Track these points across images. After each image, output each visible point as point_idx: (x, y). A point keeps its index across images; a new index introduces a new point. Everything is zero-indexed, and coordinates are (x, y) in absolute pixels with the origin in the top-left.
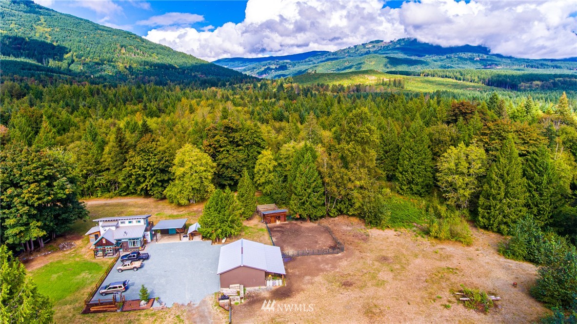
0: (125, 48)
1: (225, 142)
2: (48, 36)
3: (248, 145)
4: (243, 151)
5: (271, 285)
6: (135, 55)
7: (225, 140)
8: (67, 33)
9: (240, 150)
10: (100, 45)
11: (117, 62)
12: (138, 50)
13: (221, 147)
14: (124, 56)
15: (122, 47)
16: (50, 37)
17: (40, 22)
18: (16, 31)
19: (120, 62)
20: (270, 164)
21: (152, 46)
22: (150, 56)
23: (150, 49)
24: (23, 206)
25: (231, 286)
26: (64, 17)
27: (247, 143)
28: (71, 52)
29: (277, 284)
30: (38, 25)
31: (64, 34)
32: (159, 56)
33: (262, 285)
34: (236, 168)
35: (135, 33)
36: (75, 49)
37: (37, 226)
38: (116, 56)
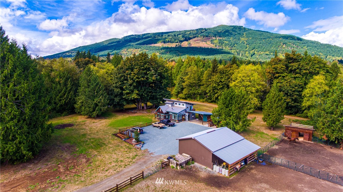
0: (286, 44)
1: (282, 69)
2: (245, 42)
3: (306, 73)
4: (300, 79)
5: (218, 171)
6: (291, 48)
7: (282, 67)
8: (255, 40)
9: (297, 77)
10: (271, 44)
11: (279, 53)
12: (294, 45)
13: (277, 73)
14: (284, 49)
15: (284, 44)
16: (246, 43)
17: (243, 36)
18: (232, 41)
19: (280, 53)
20: (319, 88)
21: (305, 42)
22: (302, 48)
23: (303, 44)
24: (131, 80)
25: (184, 154)
26: (255, 31)
27: (304, 71)
28: (255, 49)
29: (223, 174)
30: (242, 37)
31: (253, 40)
32: (309, 48)
33: (209, 167)
34: (288, 92)
35: (294, 35)
36: (256, 47)
37: (136, 93)
38: (279, 49)
